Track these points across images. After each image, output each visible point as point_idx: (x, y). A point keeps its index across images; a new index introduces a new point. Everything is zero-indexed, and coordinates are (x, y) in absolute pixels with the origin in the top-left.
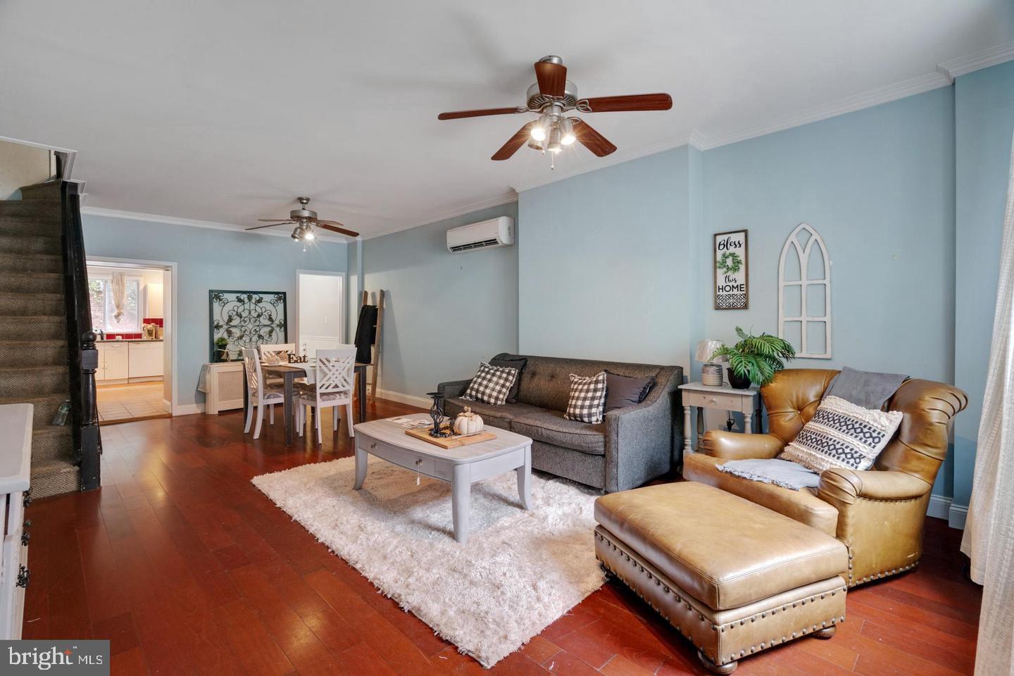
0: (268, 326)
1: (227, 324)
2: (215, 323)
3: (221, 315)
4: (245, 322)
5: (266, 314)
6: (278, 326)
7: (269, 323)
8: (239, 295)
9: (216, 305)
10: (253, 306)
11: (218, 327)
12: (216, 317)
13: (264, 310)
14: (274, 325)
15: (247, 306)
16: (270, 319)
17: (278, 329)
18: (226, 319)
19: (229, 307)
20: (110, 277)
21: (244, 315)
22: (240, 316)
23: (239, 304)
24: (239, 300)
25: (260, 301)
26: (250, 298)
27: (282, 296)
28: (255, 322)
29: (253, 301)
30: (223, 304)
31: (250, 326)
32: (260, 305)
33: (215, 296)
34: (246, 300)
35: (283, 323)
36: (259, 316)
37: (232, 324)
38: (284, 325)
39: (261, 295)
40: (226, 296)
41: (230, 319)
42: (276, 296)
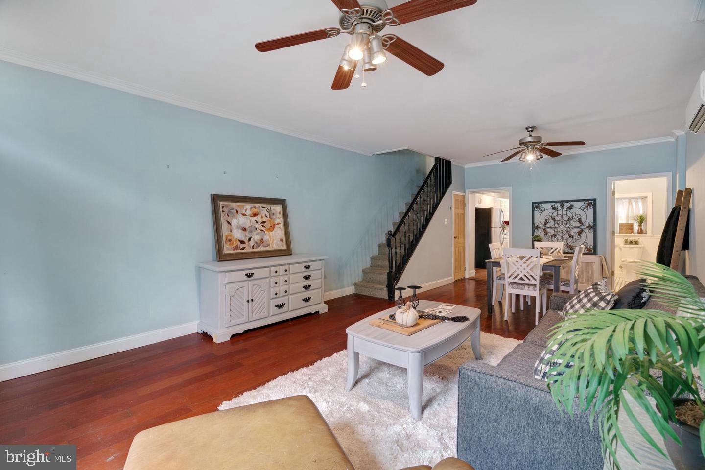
0: (578, 227)
2: (536, 225)
3: (540, 219)
5: (576, 217)
6: (587, 227)
7: (579, 225)
8: (553, 204)
9: (536, 212)
10: (565, 212)
11: (538, 228)
12: (537, 220)
13: (574, 214)
14: (583, 227)
15: (560, 212)
16: (580, 221)
17: (587, 230)
18: (543, 222)
19: (546, 213)
21: (557, 219)
22: (554, 220)
23: (553, 211)
24: (554, 208)
25: (571, 207)
26: (562, 206)
27: (592, 203)
28: (566, 224)
29: (565, 207)
30: (541, 211)
31: (562, 227)
32: (571, 211)
33: (536, 206)
34: (559, 208)
35: (592, 224)
36: (570, 219)
37: (548, 225)
38: (593, 227)
39: (572, 203)
40: (544, 205)
41: (546, 222)
42: (586, 202)
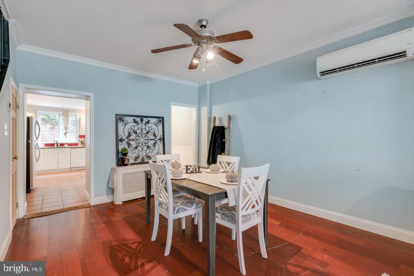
0: (153, 139)
1: (127, 138)
2: (120, 138)
3: (123, 133)
4: (139, 137)
5: (151, 131)
6: (159, 140)
8: (135, 118)
9: (120, 125)
10: (144, 126)
11: (121, 140)
12: (120, 133)
13: (150, 129)
14: (156, 139)
15: (140, 126)
16: (155, 135)
17: (159, 142)
18: (127, 134)
19: (128, 126)
20: (61, 113)
21: (138, 132)
22: (136, 133)
23: (135, 124)
24: (135, 122)
25: (148, 122)
26: (142, 121)
27: (161, 120)
28: (145, 137)
29: (144, 122)
30: (125, 124)
31: (142, 140)
32: (148, 125)
33: (120, 118)
34: (140, 122)
35: (162, 138)
36: (147, 133)
37: (131, 138)
38: (163, 139)
39: (149, 119)
40: (127, 119)
41: (129, 135)
42: (158, 119)
